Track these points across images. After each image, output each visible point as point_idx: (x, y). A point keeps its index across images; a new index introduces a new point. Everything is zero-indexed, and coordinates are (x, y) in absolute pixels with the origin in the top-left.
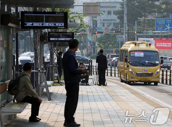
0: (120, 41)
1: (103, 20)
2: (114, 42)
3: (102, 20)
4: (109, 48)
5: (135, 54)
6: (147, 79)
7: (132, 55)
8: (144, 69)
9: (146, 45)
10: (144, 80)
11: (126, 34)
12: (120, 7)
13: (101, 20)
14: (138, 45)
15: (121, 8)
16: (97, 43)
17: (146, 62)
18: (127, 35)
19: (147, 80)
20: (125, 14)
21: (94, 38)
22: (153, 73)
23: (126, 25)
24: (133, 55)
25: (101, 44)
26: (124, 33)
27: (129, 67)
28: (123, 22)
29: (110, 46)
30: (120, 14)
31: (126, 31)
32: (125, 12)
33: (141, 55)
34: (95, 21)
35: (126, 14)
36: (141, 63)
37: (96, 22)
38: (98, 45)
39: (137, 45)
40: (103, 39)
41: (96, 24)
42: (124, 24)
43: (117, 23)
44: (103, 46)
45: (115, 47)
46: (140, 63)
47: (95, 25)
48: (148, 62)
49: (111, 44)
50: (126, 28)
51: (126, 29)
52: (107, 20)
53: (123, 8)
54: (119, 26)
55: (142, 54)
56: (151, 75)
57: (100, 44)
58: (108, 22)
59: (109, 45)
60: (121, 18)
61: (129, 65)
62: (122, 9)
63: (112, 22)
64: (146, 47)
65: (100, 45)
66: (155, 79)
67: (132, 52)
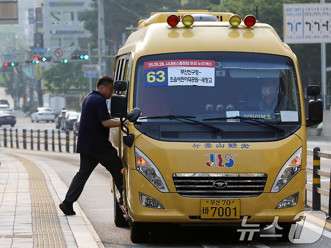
0: (90, 77)
1: (57, 32)
2: (80, 80)
3: (54, 32)
4: (68, 92)
5: (166, 76)
6: (232, 206)
7: (150, 78)
8: (216, 157)
9: (228, 23)
10: (216, 216)
11: (102, 62)
12: (91, 3)
13: (51, 32)
14: (187, 27)
15: (92, 6)
16: (43, 82)
17: (229, 114)
18: (104, 64)
19: (232, 216)
20: (99, 20)
21: (39, 72)
22: (265, 178)
23: (103, 42)
24: (157, 76)
25: (52, 85)
26: (100, 59)
27: (137, 143)
28: (97, 37)
29: (72, 87)
30: (90, 19)
31: (103, 55)
32: (101, 15)
33: (200, 76)
34: (40, 36)
35: (101, 19)
36: (199, 119)
37: (42, 36)
38: (47, 85)
39: (180, 24)
40: (55, 73)
41: (40, 41)
42: (99, 41)
43: (85, 39)
44: (57, 88)
45: (82, 90)
46: (197, 123)
47: (40, 43)
48: (236, 114)
49: (74, 83)
50: (102, 49)
51: (104, 51)
52: (64, 32)
53: (96, 6)
54: (89, 44)
55: (206, 75)
56: (256, 185)
57: (50, 83)
58: (67, 36)
59: (69, 85)
60: (92, 27)
61: (137, 133)
62: (94, 8)
63: (76, 36)
64: (230, 35)
65: (50, 85)
66: (277, 208)
67: (151, 65)
